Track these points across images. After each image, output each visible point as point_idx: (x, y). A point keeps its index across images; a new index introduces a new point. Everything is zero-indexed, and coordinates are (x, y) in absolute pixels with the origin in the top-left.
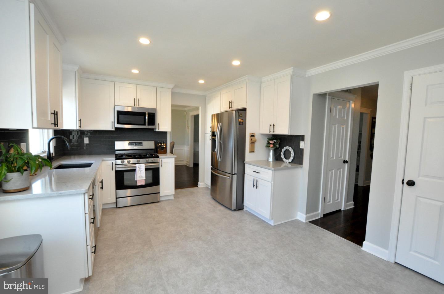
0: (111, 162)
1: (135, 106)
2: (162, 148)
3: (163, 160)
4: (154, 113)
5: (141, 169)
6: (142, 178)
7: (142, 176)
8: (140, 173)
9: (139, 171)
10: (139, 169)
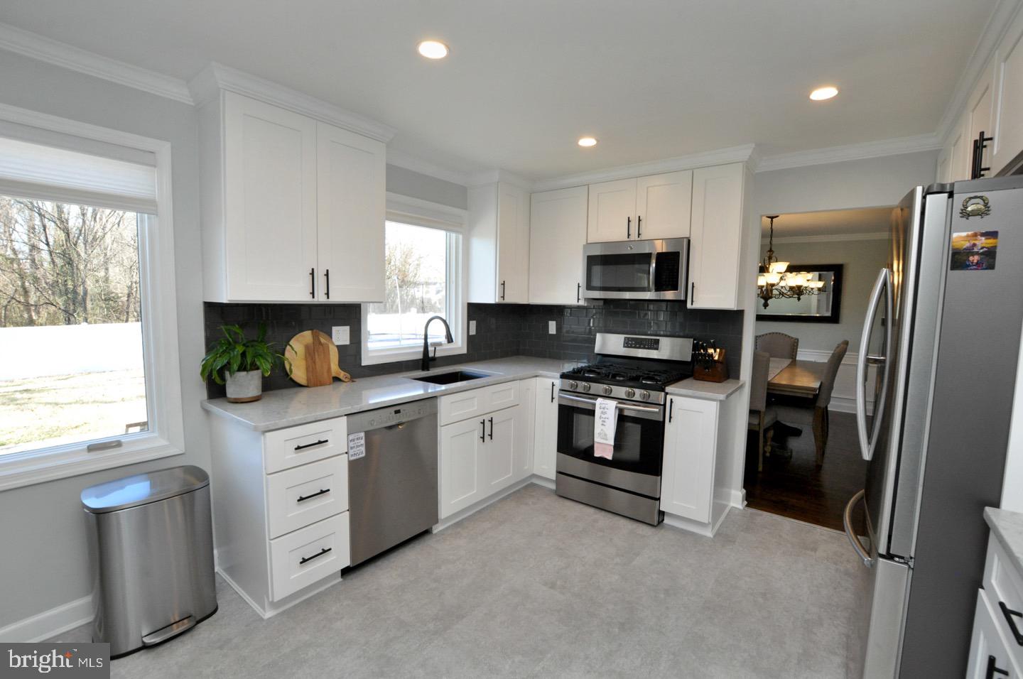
0: (549, 381)
1: (632, 238)
2: (708, 361)
3: (675, 398)
4: (679, 252)
5: (605, 413)
6: (607, 440)
7: (606, 435)
8: (603, 425)
9: (600, 418)
10: (602, 413)
